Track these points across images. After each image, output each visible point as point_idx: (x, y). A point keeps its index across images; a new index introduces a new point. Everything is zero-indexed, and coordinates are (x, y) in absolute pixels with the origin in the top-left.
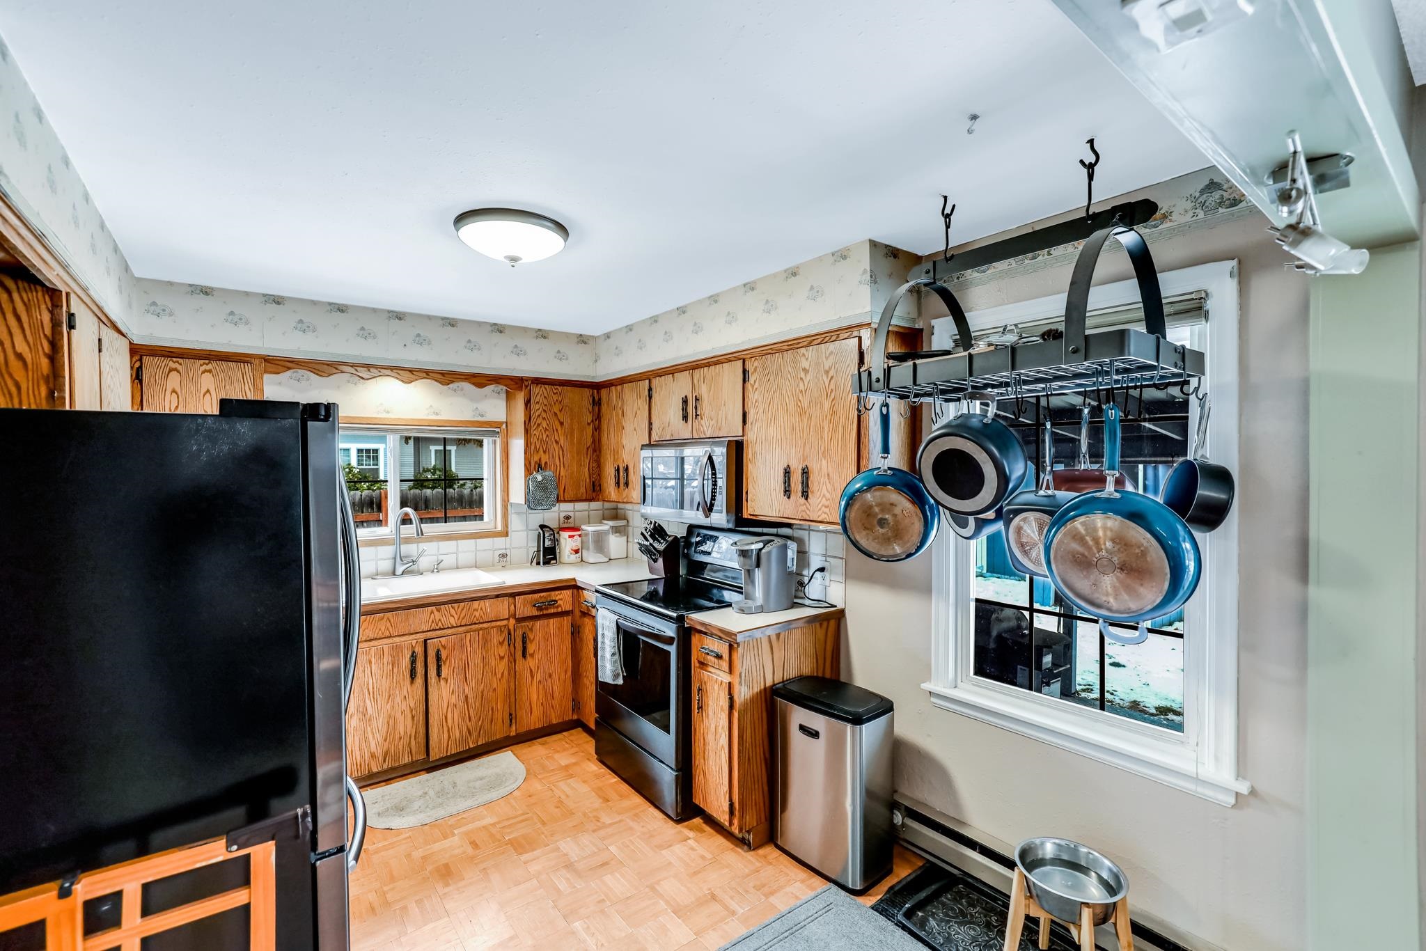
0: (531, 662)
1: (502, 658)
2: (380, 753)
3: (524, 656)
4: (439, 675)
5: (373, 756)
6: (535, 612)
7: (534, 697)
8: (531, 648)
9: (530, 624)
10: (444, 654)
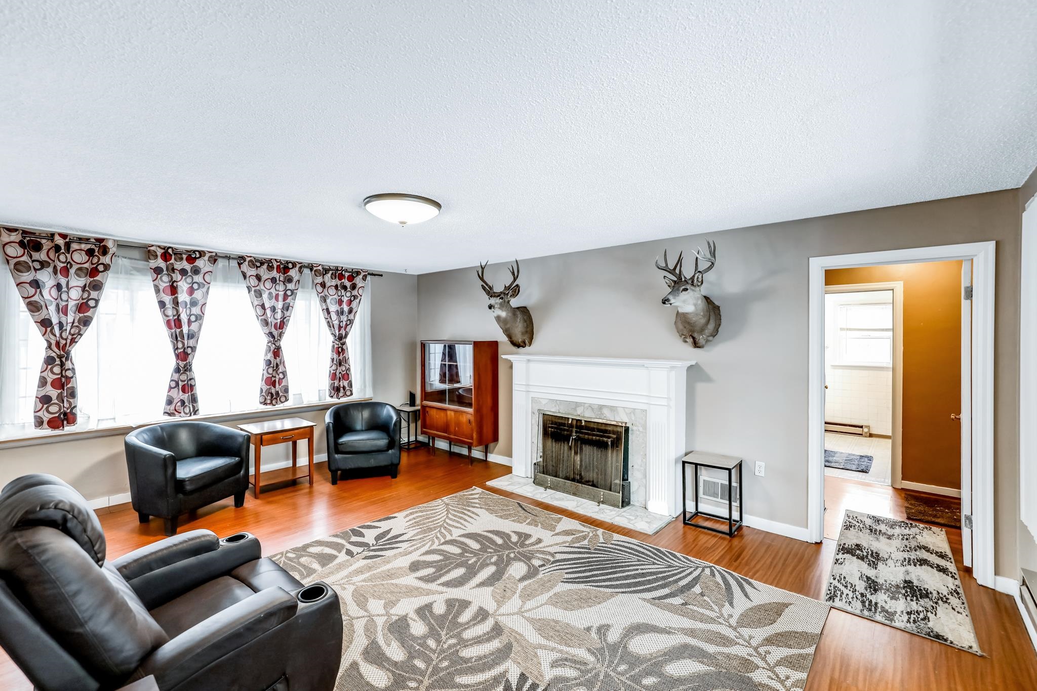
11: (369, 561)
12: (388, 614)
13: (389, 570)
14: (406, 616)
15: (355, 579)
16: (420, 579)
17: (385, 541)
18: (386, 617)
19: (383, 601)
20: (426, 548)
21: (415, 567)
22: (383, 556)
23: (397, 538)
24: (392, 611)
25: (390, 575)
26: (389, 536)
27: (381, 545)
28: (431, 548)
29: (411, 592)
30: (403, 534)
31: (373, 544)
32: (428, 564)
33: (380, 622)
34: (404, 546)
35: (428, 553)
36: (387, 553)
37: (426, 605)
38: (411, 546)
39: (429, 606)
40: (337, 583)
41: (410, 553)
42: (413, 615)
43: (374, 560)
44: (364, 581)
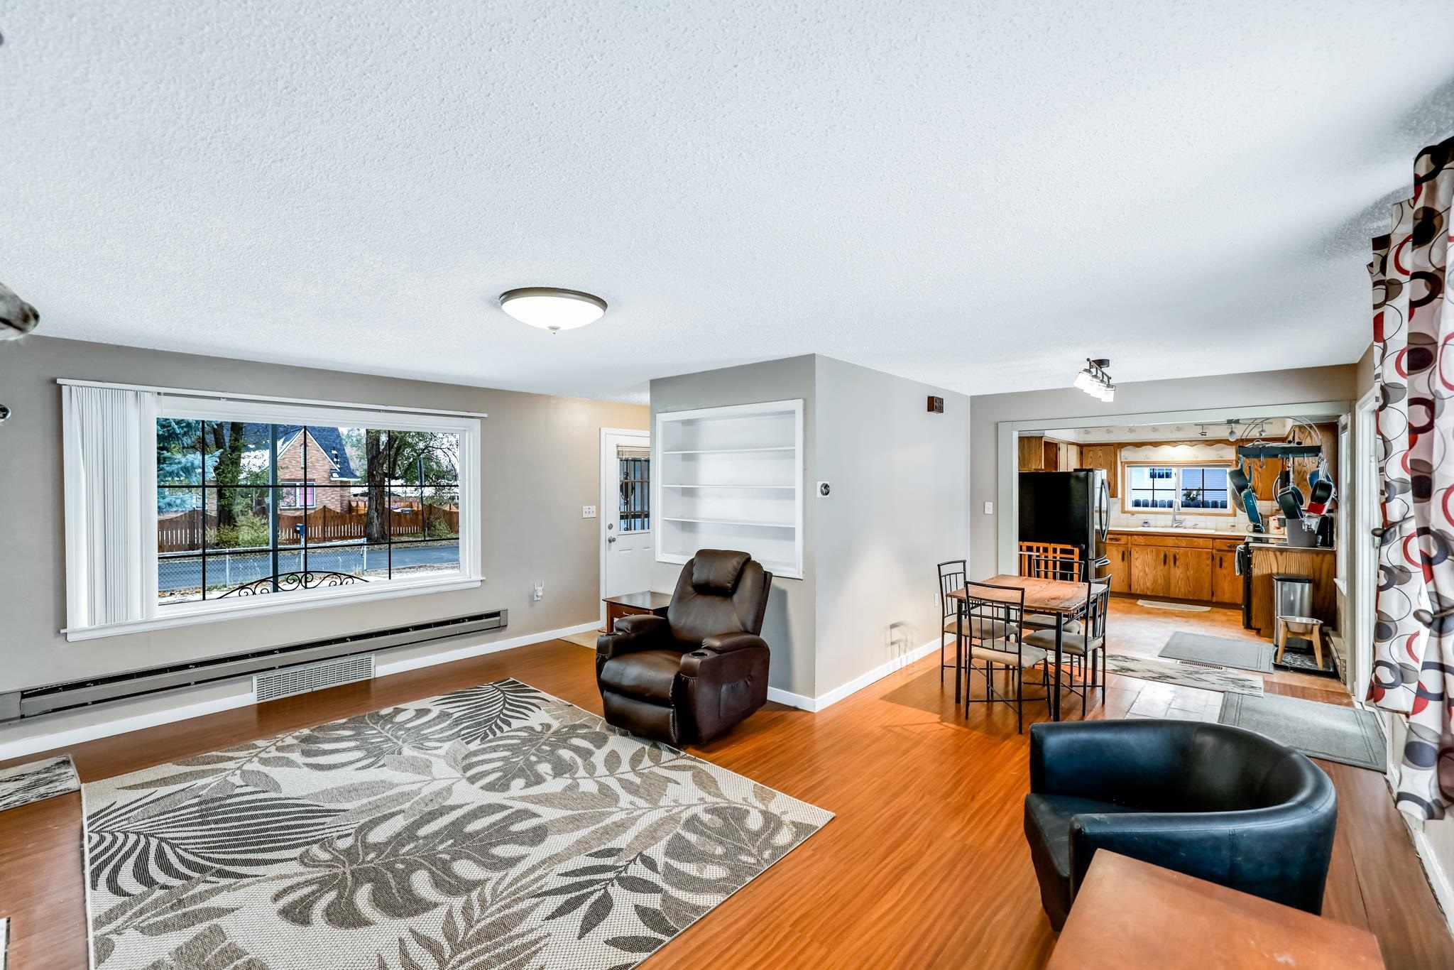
0: (1224, 571)
1: (1208, 565)
2: (1151, 589)
3: (1221, 566)
4: (1175, 564)
5: (1148, 588)
6: (1226, 548)
7: (1226, 588)
8: (1224, 564)
9: (1225, 553)
10: (1177, 557)
11: (610, 845)
12: (575, 779)
13: (578, 828)
14: (555, 777)
15: (623, 815)
16: (535, 815)
17: (592, 893)
18: (576, 776)
19: (580, 790)
20: (514, 872)
21: (538, 835)
22: (591, 855)
23: (567, 902)
24: (570, 781)
25: (574, 822)
26: (585, 907)
27: (598, 882)
28: (502, 873)
29: (547, 800)
30: (553, 916)
31: (613, 885)
32: (518, 839)
33: (581, 772)
34: (554, 882)
35: (512, 862)
36: (582, 861)
37: (531, 785)
38: (540, 878)
39: (527, 785)
40: (644, 811)
41: (543, 862)
42: (549, 778)
43: (602, 847)
44: (611, 813)
